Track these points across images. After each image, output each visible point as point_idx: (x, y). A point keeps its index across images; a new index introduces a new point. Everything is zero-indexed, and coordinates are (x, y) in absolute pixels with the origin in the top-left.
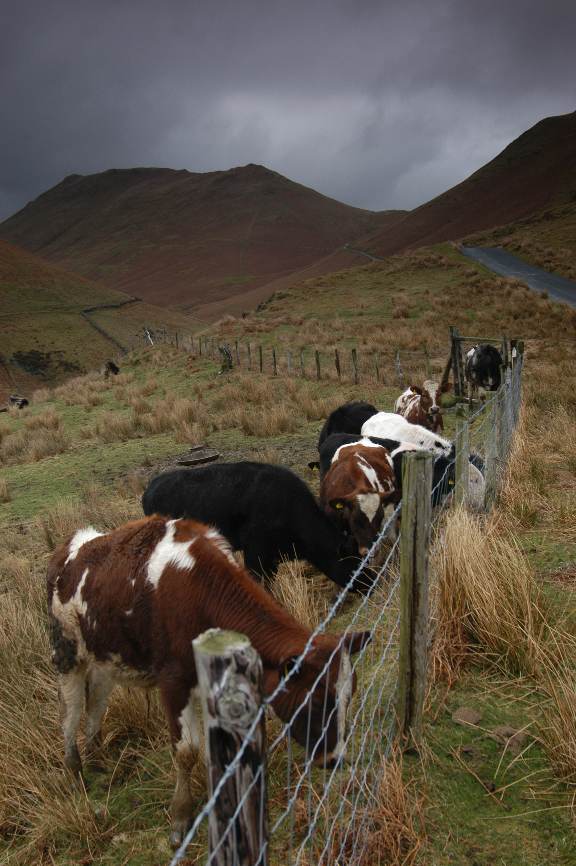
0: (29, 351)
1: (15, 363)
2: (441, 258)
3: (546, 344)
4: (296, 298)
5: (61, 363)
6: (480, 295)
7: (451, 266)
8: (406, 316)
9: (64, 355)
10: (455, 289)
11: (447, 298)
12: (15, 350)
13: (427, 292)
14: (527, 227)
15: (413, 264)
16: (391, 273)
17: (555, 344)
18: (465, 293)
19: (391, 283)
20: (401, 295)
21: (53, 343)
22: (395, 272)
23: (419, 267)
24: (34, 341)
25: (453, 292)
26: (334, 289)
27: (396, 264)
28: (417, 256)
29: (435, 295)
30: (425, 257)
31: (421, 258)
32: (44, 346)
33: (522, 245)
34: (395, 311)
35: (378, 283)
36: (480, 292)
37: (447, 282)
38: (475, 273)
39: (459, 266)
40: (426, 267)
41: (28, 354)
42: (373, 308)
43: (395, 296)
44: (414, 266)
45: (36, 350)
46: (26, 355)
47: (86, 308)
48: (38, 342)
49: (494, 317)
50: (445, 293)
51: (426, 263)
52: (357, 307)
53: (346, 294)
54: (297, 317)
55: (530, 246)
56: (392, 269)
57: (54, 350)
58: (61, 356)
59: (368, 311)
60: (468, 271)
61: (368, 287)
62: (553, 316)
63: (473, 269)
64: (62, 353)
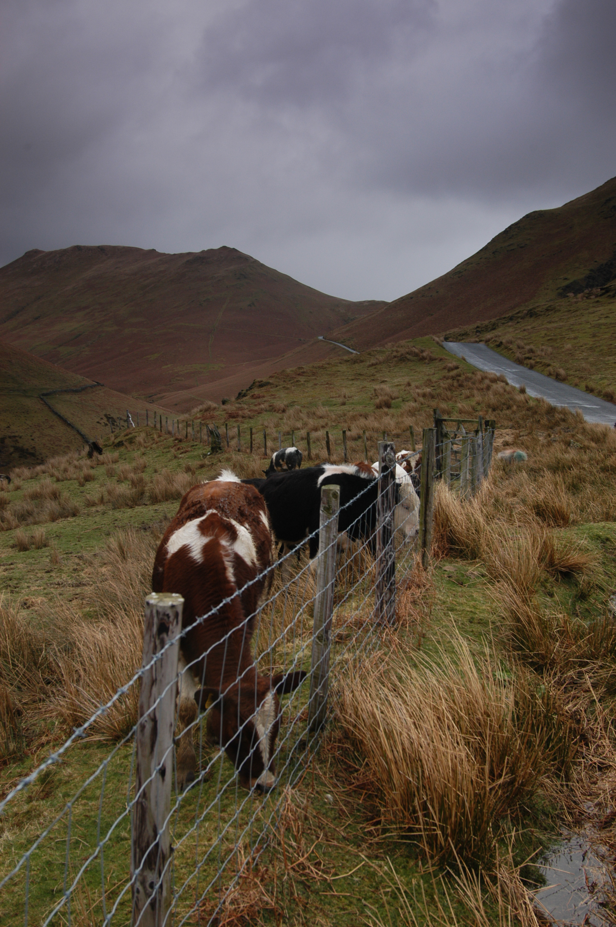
2: (422, 351)
3: (521, 434)
4: (277, 386)
5: (17, 449)
6: (461, 389)
7: (432, 360)
8: (388, 406)
9: (20, 440)
10: (436, 382)
11: (428, 390)
13: (409, 384)
14: (510, 324)
15: (395, 357)
16: (372, 365)
17: (529, 433)
18: (446, 386)
19: (373, 375)
20: (383, 386)
21: (9, 427)
22: (376, 364)
23: (400, 360)
25: (434, 384)
26: (316, 379)
27: (377, 357)
28: (399, 349)
29: (417, 387)
30: (407, 350)
31: (402, 351)
33: (504, 341)
34: (378, 401)
35: (360, 375)
36: (461, 386)
37: (429, 375)
38: (457, 368)
39: (441, 360)
40: (408, 360)
42: (355, 398)
43: (377, 387)
44: (396, 359)
47: (45, 392)
49: (473, 409)
50: (427, 386)
51: (408, 356)
52: (339, 397)
53: (327, 384)
54: (279, 404)
55: (511, 342)
56: (373, 361)
57: (9, 434)
58: (17, 441)
59: (351, 401)
60: (450, 365)
61: (350, 378)
62: (529, 409)
63: (454, 364)
64: (17, 438)
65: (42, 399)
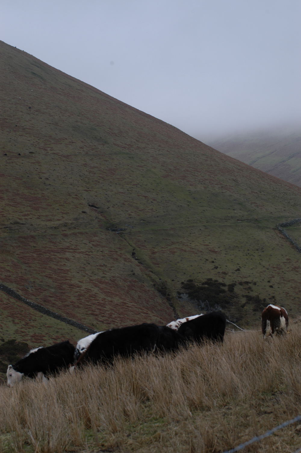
0: (204, 281)
1: (185, 296)
5: (250, 299)
9: (254, 287)
12: (184, 279)
21: (238, 270)
24: (211, 266)
32: (224, 273)
41: (203, 284)
45: (214, 279)
46: (200, 285)
47: (284, 221)
48: (216, 268)
57: (240, 279)
58: (250, 288)
64: (250, 285)
65: (281, 232)
